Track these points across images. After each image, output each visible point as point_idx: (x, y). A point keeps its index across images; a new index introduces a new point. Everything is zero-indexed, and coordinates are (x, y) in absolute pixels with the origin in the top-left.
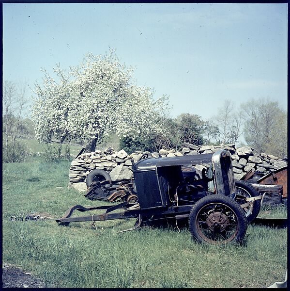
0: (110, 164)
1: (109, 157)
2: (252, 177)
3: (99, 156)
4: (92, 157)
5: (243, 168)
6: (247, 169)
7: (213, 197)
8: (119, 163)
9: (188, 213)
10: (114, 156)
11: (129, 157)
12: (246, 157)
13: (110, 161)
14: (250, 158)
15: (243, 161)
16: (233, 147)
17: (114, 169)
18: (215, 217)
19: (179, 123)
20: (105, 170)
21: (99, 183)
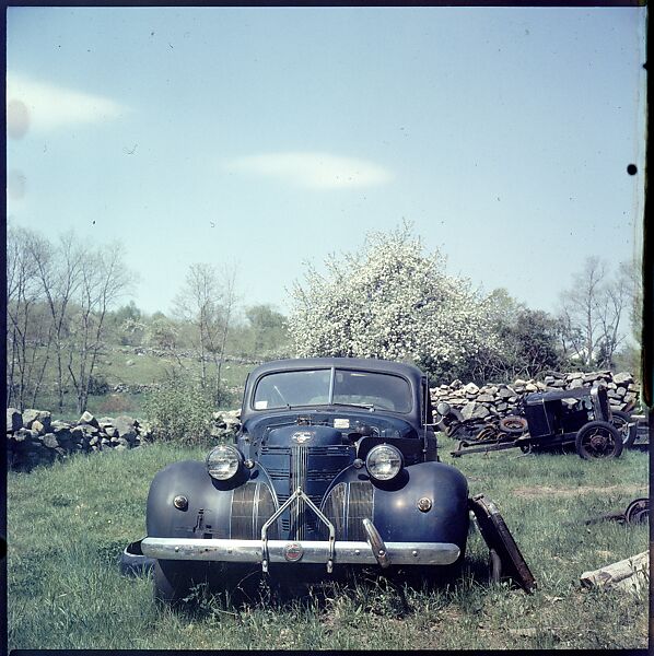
0: (461, 401)
1: (458, 393)
2: (633, 408)
3: (446, 392)
4: (438, 394)
5: (622, 399)
6: (627, 399)
7: (594, 423)
8: (471, 400)
9: (574, 439)
10: (464, 391)
11: (481, 391)
12: (624, 385)
13: (460, 397)
14: (630, 387)
15: (621, 391)
16: (608, 373)
17: (465, 407)
18: (596, 439)
19: (513, 325)
20: (455, 407)
21: (460, 423)
